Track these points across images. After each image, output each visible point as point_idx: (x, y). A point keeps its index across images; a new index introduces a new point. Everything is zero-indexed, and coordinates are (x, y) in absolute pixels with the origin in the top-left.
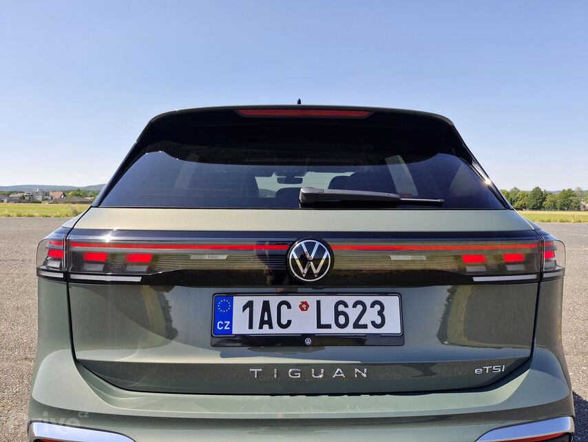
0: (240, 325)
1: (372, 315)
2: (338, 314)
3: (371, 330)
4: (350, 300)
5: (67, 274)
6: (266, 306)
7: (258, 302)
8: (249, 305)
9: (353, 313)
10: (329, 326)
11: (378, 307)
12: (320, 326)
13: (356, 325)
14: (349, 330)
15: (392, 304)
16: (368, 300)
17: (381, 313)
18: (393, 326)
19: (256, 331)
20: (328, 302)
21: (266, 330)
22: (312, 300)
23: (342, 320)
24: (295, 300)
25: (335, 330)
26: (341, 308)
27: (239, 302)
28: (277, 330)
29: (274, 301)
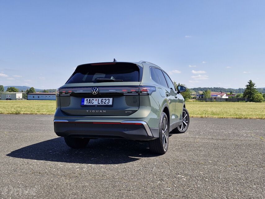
0: (85, 103)
1: (107, 101)
2: (101, 101)
3: (107, 104)
4: (104, 99)
5: (59, 95)
6: (90, 100)
7: (89, 99)
8: (87, 100)
9: (104, 101)
10: (100, 103)
11: (108, 100)
12: (98, 103)
13: (104, 103)
14: (103, 104)
15: (111, 99)
16: (107, 99)
17: (109, 101)
18: (111, 103)
19: (88, 104)
20: (100, 99)
21: (89, 104)
22: (97, 99)
23: (102, 102)
24: (95, 99)
25: (101, 104)
26: (102, 100)
27: (86, 99)
28: (91, 104)
29: (91, 99)
